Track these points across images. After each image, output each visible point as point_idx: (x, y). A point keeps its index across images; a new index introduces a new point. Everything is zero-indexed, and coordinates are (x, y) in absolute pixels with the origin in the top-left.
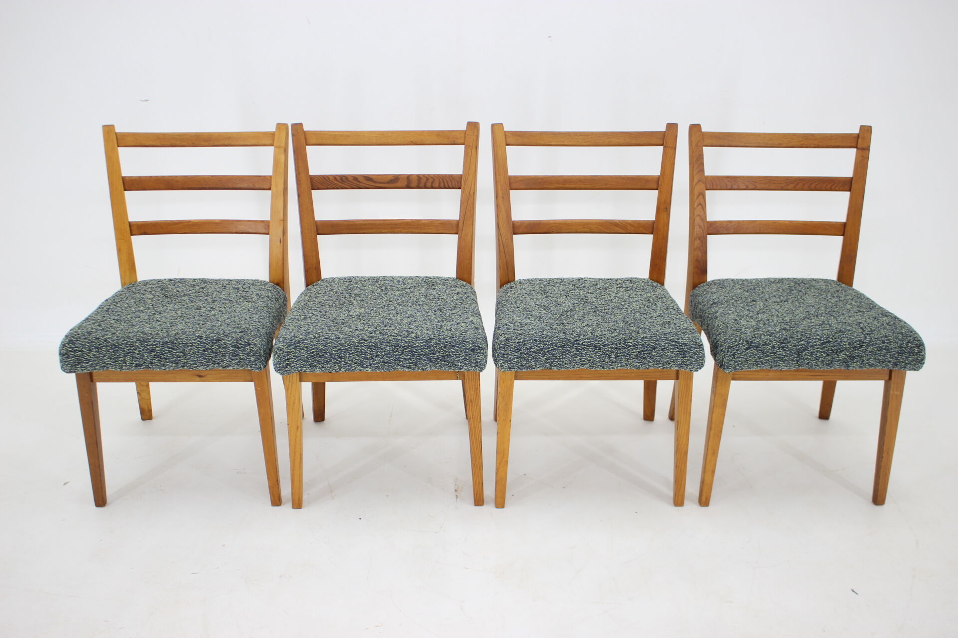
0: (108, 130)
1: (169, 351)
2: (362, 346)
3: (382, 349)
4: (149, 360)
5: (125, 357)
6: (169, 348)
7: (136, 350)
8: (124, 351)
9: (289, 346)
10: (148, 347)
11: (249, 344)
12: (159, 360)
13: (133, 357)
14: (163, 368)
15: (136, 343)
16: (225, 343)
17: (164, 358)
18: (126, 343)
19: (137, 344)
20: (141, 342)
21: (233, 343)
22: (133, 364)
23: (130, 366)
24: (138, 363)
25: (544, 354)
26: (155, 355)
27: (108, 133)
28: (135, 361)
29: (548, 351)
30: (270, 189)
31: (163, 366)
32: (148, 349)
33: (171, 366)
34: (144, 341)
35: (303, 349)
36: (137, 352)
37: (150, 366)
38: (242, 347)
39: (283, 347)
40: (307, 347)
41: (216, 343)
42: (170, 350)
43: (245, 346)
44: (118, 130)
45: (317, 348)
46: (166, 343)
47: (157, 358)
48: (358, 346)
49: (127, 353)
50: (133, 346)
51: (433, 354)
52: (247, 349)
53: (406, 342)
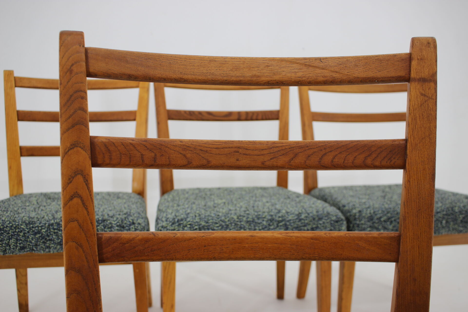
0: (8, 74)
1: (55, 233)
2: (241, 222)
3: (259, 224)
4: (33, 242)
5: (9, 239)
6: (54, 229)
7: (21, 232)
8: (9, 233)
9: (173, 224)
10: (34, 229)
11: (133, 223)
12: (43, 242)
13: (17, 240)
14: (47, 250)
15: (21, 225)
16: (111, 223)
17: (50, 240)
18: (12, 226)
19: (22, 227)
20: (27, 225)
21: (118, 222)
22: (17, 246)
23: (14, 249)
24: (22, 245)
25: (391, 222)
26: (40, 237)
27: (8, 75)
28: (20, 244)
29: (395, 220)
30: (134, 120)
31: (48, 248)
32: (33, 231)
33: (56, 248)
34: (29, 223)
35: (186, 226)
36: (22, 234)
37: (34, 248)
38: (127, 226)
39: (166, 225)
40: (190, 224)
41: (101, 223)
42: (56, 231)
43: (130, 225)
44: (17, 74)
45: (200, 225)
46: (52, 224)
47: (42, 240)
48: (237, 221)
49: (12, 235)
50: (18, 228)
51: (305, 226)
52: (132, 228)
53: (279, 217)
